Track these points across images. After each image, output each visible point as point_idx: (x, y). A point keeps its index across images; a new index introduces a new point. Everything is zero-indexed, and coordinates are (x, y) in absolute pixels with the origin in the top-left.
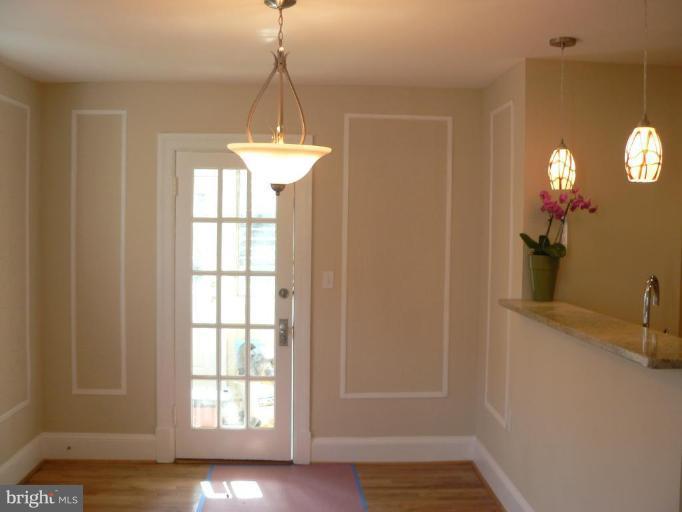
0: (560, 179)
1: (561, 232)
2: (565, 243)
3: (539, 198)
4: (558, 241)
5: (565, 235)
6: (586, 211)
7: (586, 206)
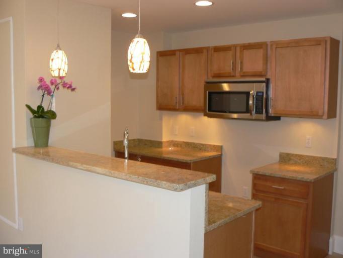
0: (59, 69)
1: (51, 103)
2: (54, 109)
3: (38, 81)
4: (49, 109)
5: (54, 105)
6: (70, 90)
7: (70, 87)
